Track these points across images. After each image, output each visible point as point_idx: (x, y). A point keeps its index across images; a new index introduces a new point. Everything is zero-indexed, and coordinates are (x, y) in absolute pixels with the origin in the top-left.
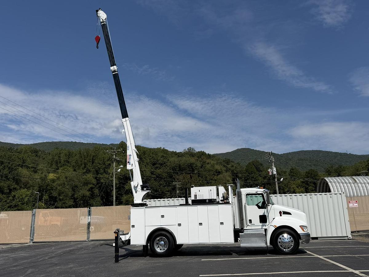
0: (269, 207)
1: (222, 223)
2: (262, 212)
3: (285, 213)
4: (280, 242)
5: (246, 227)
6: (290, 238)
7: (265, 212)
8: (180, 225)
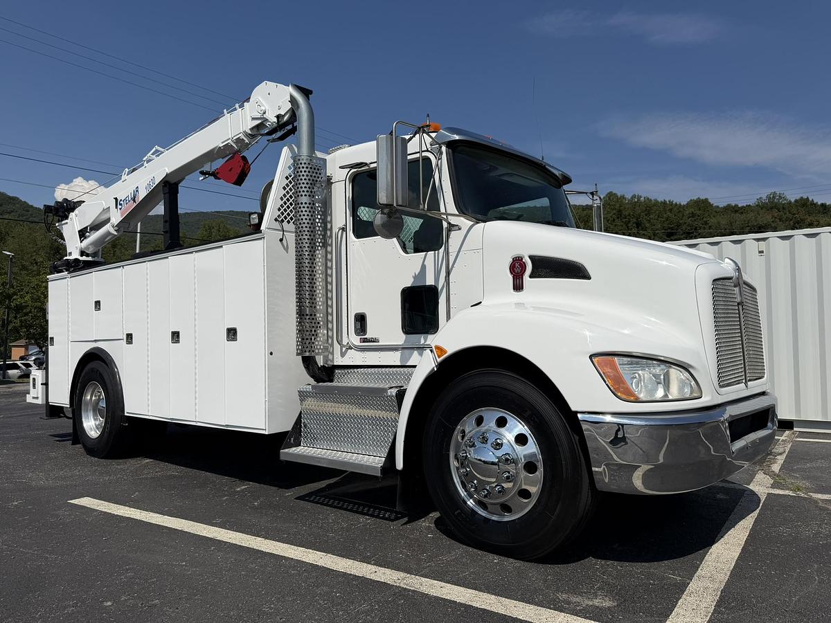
0: (455, 239)
1: (232, 334)
2: (413, 268)
3: (550, 267)
4: (458, 457)
5: (343, 355)
6: (522, 439)
7: (423, 267)
8: (130, 338)
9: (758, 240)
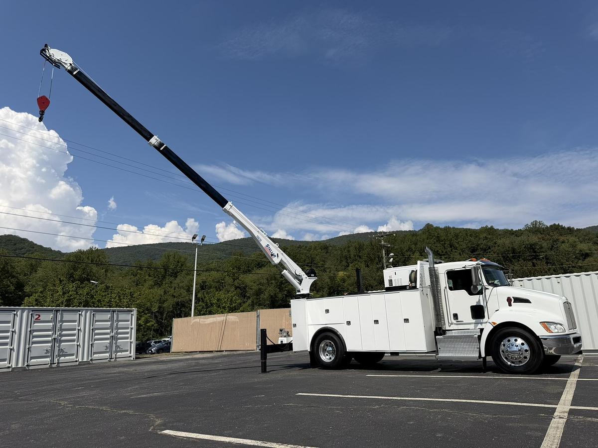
0: (488, 292)
1: (406, 320)
2: (474, 300)
3: (518, 300)
4: (503, 351)
5: (449, 326)
6: (523, 344)
7: (479, 299)
8: (349, 323)
9: (557, 278)
